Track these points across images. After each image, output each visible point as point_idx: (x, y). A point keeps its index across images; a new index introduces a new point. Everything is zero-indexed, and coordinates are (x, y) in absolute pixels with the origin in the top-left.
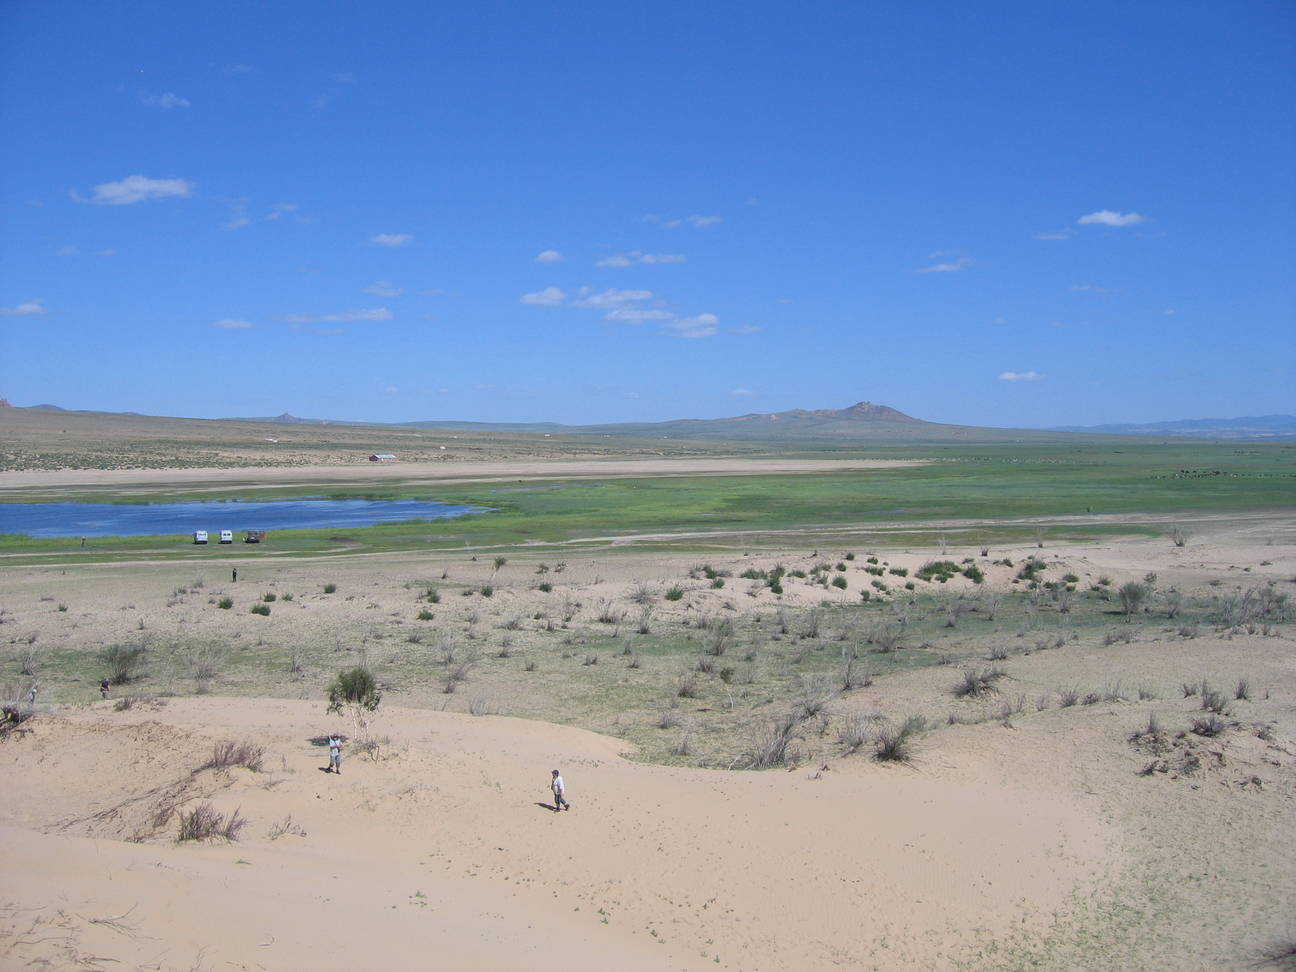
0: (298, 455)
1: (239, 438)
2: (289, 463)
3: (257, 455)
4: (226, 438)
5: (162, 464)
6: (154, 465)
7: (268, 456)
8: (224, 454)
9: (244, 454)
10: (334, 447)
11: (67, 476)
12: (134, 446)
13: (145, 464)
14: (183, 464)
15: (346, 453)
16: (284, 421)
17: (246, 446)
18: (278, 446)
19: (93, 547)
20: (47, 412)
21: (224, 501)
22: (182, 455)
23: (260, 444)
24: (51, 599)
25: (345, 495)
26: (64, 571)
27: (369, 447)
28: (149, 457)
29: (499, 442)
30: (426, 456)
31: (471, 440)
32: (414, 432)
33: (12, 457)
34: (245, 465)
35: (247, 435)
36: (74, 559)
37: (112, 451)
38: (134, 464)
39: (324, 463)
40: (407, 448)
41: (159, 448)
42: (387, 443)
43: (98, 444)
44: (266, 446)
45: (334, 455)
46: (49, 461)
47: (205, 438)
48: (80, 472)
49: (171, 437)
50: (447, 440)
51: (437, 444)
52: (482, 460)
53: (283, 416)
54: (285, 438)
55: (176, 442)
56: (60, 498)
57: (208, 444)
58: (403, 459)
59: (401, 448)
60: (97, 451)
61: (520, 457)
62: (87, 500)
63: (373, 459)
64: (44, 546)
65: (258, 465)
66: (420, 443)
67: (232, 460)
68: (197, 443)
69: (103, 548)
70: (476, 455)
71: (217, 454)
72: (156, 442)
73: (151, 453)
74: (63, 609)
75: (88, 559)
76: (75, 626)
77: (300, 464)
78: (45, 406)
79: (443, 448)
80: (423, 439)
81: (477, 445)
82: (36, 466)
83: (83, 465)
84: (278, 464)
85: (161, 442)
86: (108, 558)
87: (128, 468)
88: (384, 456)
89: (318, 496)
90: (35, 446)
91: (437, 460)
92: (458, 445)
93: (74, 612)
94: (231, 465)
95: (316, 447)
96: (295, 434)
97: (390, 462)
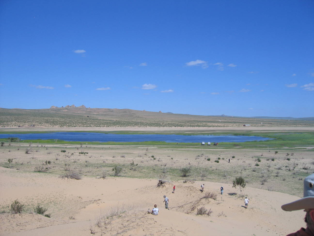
0: (226, 124)
1: (212, 120)
2: (224, 126)
3: (216, 124)
4: (209, 120)
5: (194, 126)
6: (193, 126)
7: (219, 124)
8: (209, 124)
9: (213, 124)
10: (235, 123)
11: (174, 128)
12: (188, 122)
13: (191, 126)
14: (199, 126)
15: (238, 124)
16: (223, 116)
17: (214, 122)
18: (221, 122)
19: (179, 145)
20: (169, 114)
21: (209, 135)
22: (199, 124)
23: (217, 122)
24: (170, 156)
25: (237, 134)
26: (172, 150)
27: (243, 123)
28: (191, 124)
29: (276, 122)
30: (257, 125)
31: (269, 121)
32: (254, 119)
33: (162, 124)
34: (214, 127)
35: (214, 120)
36: (175, 147)
37: (184, 123)
38: (188, 126)
39: (232, 126)
40: (253, 123)
41: (194, 122)
42: (248, 122)
43: (180, 121)
44: (219, 122)
45: (235, 125)
46: (170, 125)
47: (205, 120)
48: (176, 127)
49: (197, 120)
50: (263, 121)
51: (260, 122)
52: (272, 126)
53: (223, 115)
54: (223, 120)
55: (198, 121)
56: (172, 133)
57: (205, 122)
58: (252, 126)
59: (251, 123)
60: (180, 123)
61: (282, 126)
62: (178, 134)
63: (244, 126)
64: (168, 144)
65: (217, 127)
66: (256, 122)
67: (210, 125)
68: (203, 121)
69: (181, 145)
70: (270, 125)
71: (207, 124)
72: (193, 121)
73: (192, 123)
74: (172, 159)
75: (178, 148)
76: (175, 163)
77: (226, 127)
78: (169, 113)
79: (262, 123)
80: (257, 121)
81: (271, 123)
82: (167, 126)
83: (177, 126)
84: (221, 127)
85: (195, 121)
86: (182, 148)
87: (187, 127)
88: (247, 125)
89: (231, 134)
90: (167, 121)
91: (260, 126)
92: (265, 122)
93: (175, 160)
94: (210, 126)
95: (231, 122)
96: (225, 119)
97: (249, 127)
